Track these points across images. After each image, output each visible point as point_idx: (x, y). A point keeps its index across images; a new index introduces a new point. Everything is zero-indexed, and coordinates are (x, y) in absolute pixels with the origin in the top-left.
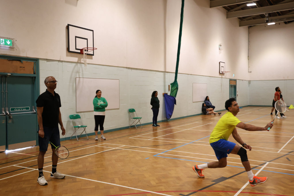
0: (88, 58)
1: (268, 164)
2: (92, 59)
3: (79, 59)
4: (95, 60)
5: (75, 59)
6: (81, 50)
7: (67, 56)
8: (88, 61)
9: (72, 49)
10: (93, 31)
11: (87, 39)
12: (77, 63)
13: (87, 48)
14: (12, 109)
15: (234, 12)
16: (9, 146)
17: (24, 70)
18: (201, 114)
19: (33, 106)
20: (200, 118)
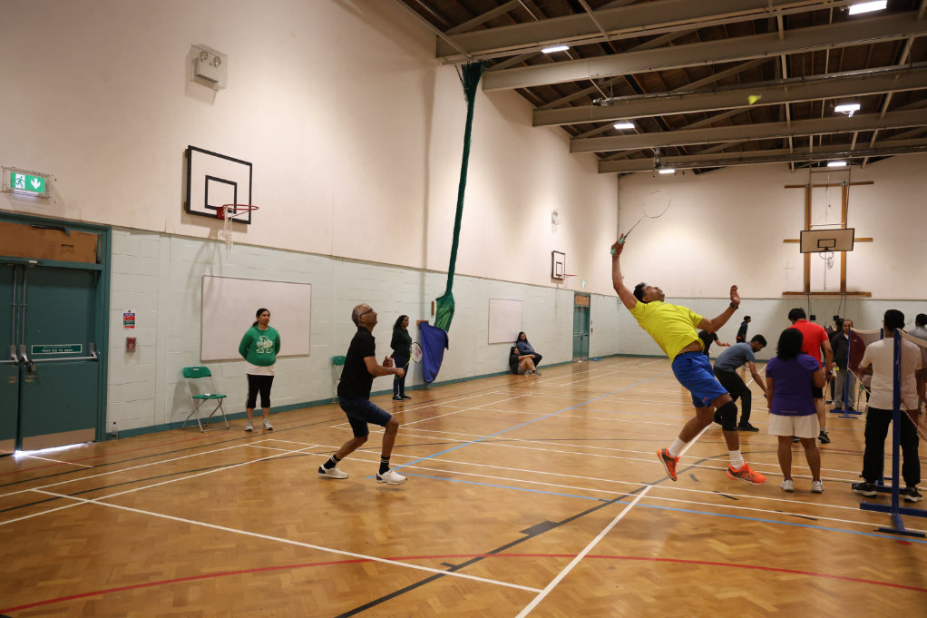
0: (235, 230)
1: (650, 491)
2: (245, 231)
3: (214, 232)
4: (253, 233)
5: (203, 231)
6: (220, 210)
7: (183, 222)
8: (236, 236)
9: (197, 205)
10: (250, 165)
11: (235, 184)
12: (208, 240)
13: (235, 205)
14: (36, 350)
15: (586, 139)
16: (25, 440)
17: (72, 252)
18: (507, 373)
19: (91, 344)
20: (504, 381)
